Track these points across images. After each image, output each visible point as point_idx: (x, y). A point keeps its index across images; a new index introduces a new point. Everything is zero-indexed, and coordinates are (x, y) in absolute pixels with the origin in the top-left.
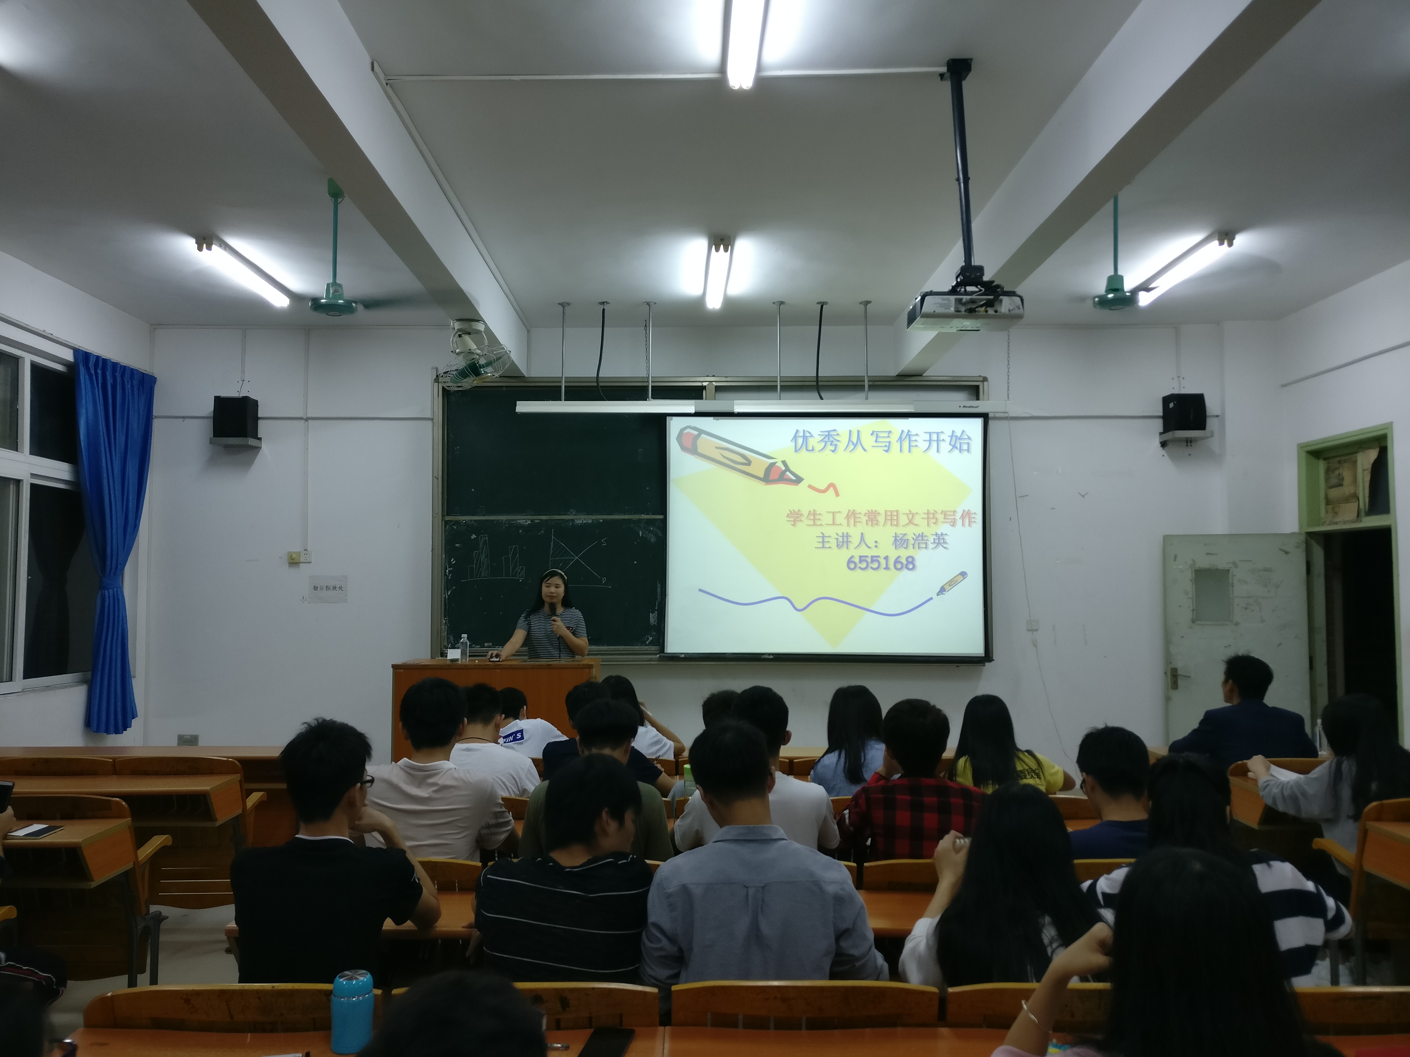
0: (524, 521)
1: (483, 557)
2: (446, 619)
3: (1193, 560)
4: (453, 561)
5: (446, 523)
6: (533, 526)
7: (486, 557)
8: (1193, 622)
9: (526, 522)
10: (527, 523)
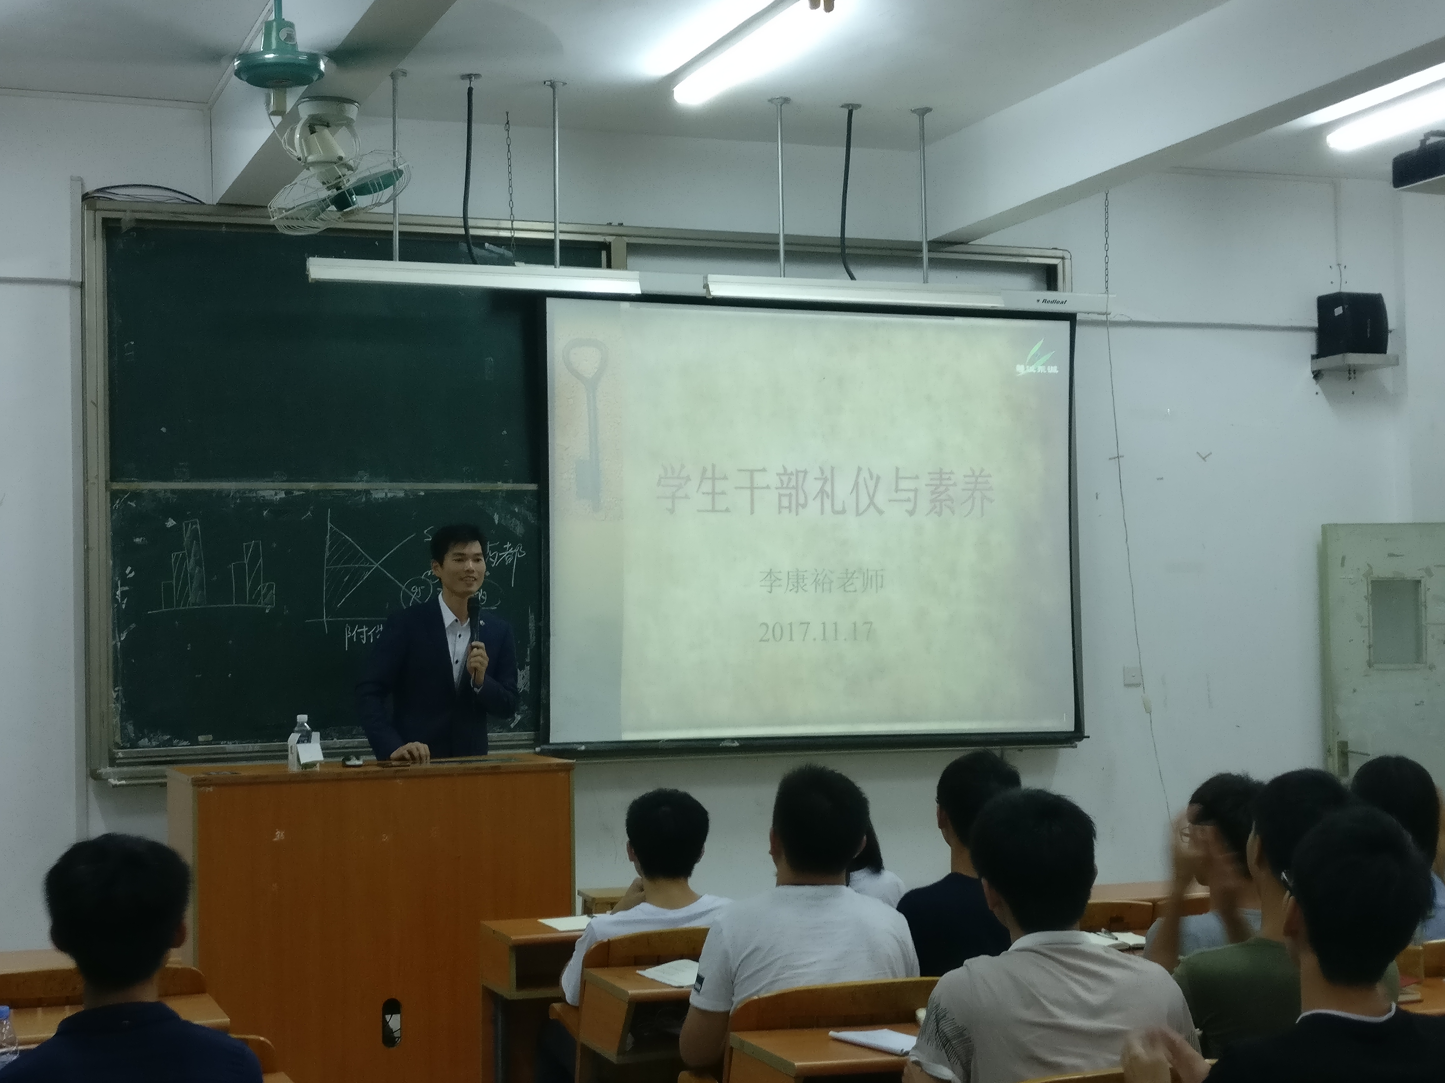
0: (273, 492)
1: (190, 564)
2: (118, 691)
3: (1368, 565)
4: (130, 572)
5: (114, 495)
6: (290, 503)
7: (198, 563)
8: (1370, 665)
9: (276, 494)
10: (278, 497)
